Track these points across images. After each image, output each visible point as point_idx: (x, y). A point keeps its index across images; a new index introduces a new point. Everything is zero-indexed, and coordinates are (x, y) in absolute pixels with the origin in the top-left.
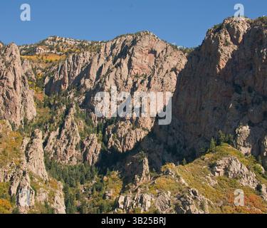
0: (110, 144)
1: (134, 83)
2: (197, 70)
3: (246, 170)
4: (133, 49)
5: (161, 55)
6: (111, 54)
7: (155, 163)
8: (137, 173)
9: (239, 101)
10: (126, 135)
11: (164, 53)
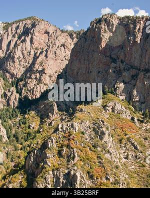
0: (23, 94)
1: (35, 54)
2: (85, 47)
3: (124, 109)
4: (34, 30)
5: (52, 35)
6: (16, 33)
7: (60, 106)
8: (50, 112)
9: (115, 68)
10: (33, 88)
11: (55, 33)
